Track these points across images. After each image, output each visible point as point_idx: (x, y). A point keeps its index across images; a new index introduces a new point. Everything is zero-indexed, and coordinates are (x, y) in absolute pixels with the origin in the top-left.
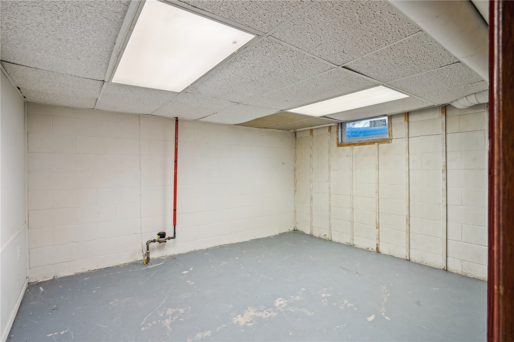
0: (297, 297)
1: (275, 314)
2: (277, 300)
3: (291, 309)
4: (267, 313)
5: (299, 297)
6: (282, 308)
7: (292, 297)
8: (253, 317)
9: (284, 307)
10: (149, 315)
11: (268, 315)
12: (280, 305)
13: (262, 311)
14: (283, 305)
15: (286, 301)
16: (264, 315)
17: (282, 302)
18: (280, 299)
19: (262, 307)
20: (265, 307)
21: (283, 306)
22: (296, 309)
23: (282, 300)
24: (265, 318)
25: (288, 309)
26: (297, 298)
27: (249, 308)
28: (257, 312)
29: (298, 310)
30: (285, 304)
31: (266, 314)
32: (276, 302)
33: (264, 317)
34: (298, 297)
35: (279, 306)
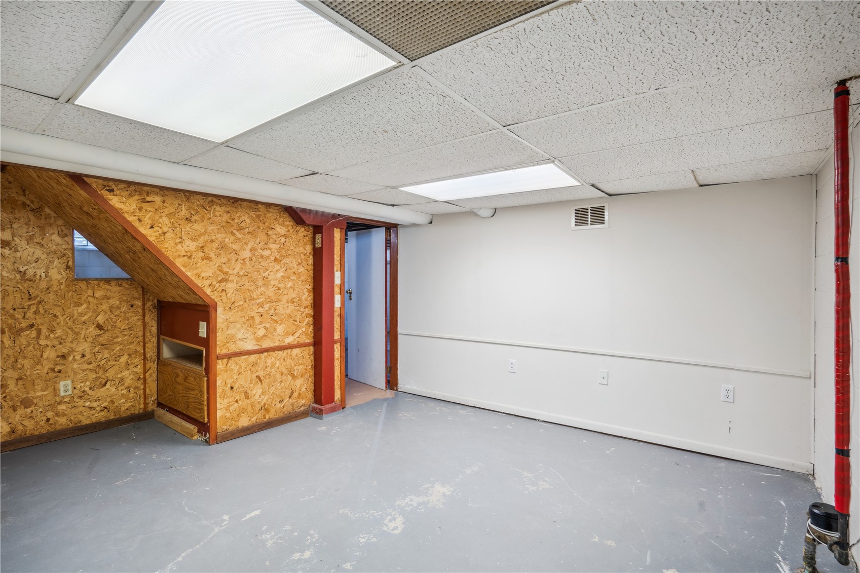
0: (364, 540)
1: (399, 502)
2: (401, 529)
3: (376, 514)
4: (411, 503)
5: (360, 541)
6: (391, 515)
7: (374, 540)
8: (429, 494)
9: (387, 516)
10: (561, 477)
11: (407, 500)
12: (394, 519)
13: (419, 504)
14: (389, 520)
15: (385, 528)
16: (415, 500)
17: (392, 525)
18: (396, 532)
19: (423, 510)
20: (418, 510)
21: (389, 517)
22: (367, 516)
23: (392, 530)
24: (411, 495)
25: (380, 513)
26: (364, 538)
27: (442, 506)
28: (426, 501)
29: (364, 514)
30: (386, 522)
31: (411, 500)
32: (403, 523)
33: (413, 497)
34: (362, 540)
35: (396, 516)
